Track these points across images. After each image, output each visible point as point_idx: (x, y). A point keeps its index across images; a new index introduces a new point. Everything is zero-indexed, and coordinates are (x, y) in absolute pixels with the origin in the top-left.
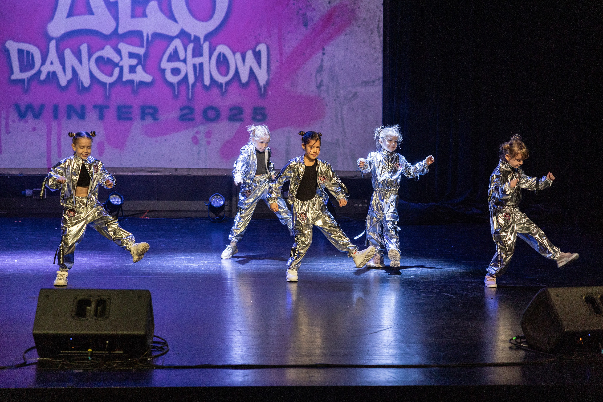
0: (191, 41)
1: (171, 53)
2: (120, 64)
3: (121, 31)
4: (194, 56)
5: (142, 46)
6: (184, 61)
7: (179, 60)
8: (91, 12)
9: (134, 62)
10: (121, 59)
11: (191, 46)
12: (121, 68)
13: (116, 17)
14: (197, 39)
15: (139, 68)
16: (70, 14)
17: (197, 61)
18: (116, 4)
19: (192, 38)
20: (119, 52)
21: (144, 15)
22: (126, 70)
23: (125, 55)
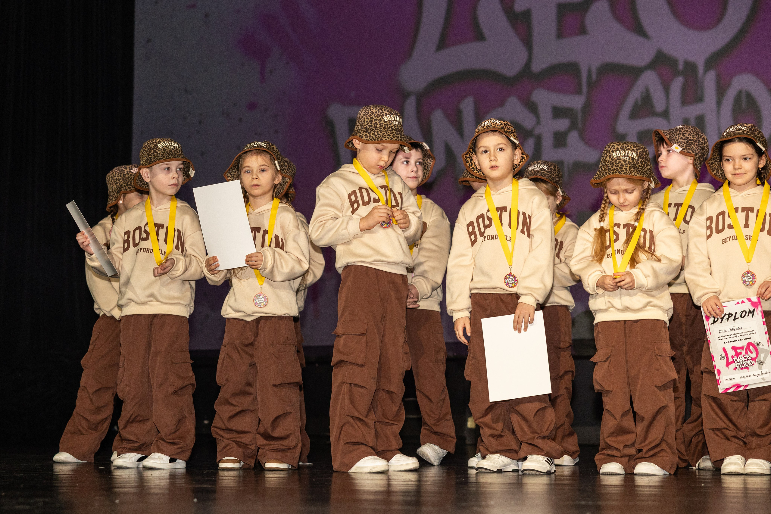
0: (677, 73)
1: (636, 102)
2: (536, 132)
3: (537, 67)
4: (685, 101)
5: (578, 92)
6: (665, 114)
7: (652, 113)
8: (480, 37)
9: (563, 124)
10: (538, 122)
11: (677, 83)
12: (538, 139)
13: (528, 42)
14: (690, 67)
15: (573, 137)
16: (442, 44)
17: (692, 111)
18: (527, 15)
19: (681, 66)
20: (533, 108)
21: (583, 31)
22: (547, 141)
23: (545, 112)
